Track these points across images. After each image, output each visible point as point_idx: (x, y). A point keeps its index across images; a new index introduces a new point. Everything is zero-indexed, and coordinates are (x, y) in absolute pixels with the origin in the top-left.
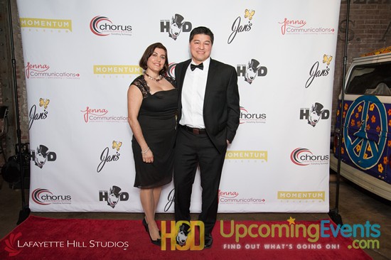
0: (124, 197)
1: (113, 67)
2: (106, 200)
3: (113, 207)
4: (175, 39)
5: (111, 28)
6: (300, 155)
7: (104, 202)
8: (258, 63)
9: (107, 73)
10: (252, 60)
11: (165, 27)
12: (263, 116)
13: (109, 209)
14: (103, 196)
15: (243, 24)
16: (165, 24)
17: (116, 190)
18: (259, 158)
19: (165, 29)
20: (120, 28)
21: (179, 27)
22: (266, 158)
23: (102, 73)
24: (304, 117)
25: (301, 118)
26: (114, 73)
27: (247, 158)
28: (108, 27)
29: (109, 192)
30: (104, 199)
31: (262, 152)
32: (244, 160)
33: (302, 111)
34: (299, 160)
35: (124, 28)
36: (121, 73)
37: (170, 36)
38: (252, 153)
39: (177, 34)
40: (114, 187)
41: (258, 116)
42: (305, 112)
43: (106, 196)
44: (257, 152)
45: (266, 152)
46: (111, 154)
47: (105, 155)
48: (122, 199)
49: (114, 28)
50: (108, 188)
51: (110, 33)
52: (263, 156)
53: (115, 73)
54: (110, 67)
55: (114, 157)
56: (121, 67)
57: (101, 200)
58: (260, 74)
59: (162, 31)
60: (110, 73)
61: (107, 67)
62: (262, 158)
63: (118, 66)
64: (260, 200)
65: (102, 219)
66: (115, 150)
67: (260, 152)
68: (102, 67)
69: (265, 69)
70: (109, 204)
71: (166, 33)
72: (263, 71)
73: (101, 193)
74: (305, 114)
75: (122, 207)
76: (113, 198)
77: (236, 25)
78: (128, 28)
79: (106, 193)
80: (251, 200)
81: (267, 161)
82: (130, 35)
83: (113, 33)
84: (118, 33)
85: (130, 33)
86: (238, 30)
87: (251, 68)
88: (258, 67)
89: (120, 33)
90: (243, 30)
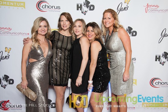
4: (85, 14)
6: (155, 82)
10: (129, 27)
11: (79, 7)
12: (134, 59)
15: (123, 7)
17: (49, 102)
20: (54, 7)
21: (87, 8)
24: (158, 60)
25: (156, 60)
28: (47, 7)
31: (134, 80)
33: (156, 57)
34: (154, 84)
35: (56, 8)
37: (82, 12)
39: (86, 11)
42: (158, 57)
49: (50, 7)
51: (48, 10)
52: (134, 82)
58: (133, 35)
59: (78, 9)
64: (132, 108)
69: (136, 32)
71: (80, 11)
72: (134, 34)
74: (158, 58)
77: (120, 7)
78: (58, 8)
81: (136, 84)
82: (60, 12)
83: (50, 10)
84: (53, 10)
85: (59, 11)
86: (121, 10)
87: (128, 32)
88: (132, 31)
89: (54, 10)
90: (123, 10)
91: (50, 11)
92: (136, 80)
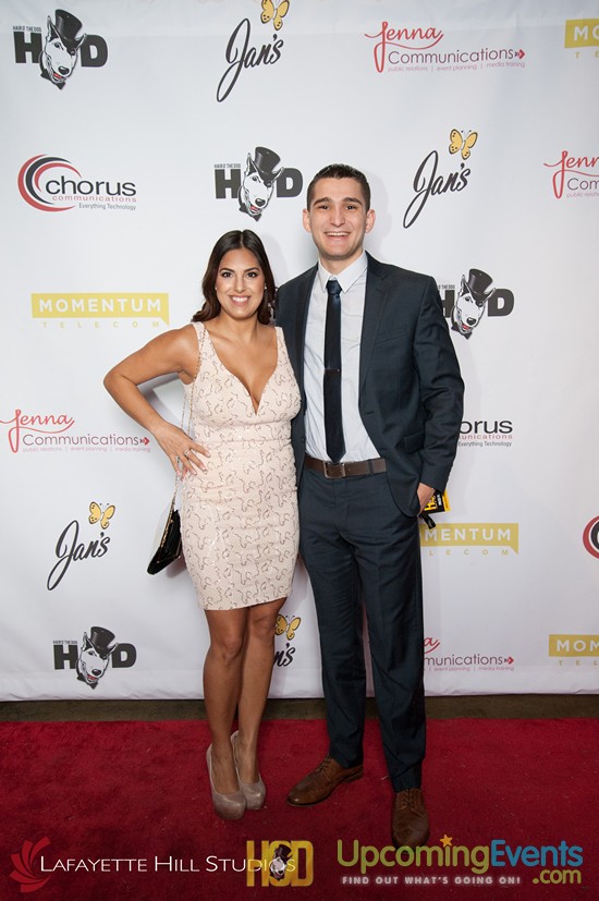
0: (124, 656)
1: (86, 297)
2: (73, 666)
3: (93, 686)
4: (257, 218)
5: (77, 188)
7: (69, 673)
8: (488, 280)
9: (69, 314)
10: (473, 272)
11: (228, 184)
12: (503, 427)
13: (82, 691)
14: (65, 656)
15: (444, 173)
16: (228, 177)
17: (101, 639)
18: (494, 542)
19: (228, 191)
20: (103, 188)
21: (267, 183)
22: (514, 543)
23: (55, 314)
26: (87, 314)
27: (460, 542)
28: (69, 187)
29: (81, 644)
30: (67, 663)
31: (504, 527)
32: (451, 548)
35: (113, 189)
36: (108, 314)
37: (243, 208)
38: (474, 530)
39: (261, 203)
40: (94, 629)
41: (491, 428)
43: (73, 656)
44: (488, 526)
45: (514, 528)
46: (85, 539)
47: (68, 541)
48: (117, 663)
49: (85, 188)
50: (77, 634)
51: (76, 203)
52: (506, 536)
53: (92, 315)
54: (78, 297)
55: (93, 546)
56: (107, 296)
57: (59, 666)
58: (493, 312)
59: (220, 194)
60: (79, 314)
61: (69, 297)
62: (504, 542)
63: (99, 296)
64: (499, 660)
65: (63, 720)
66: (97, 527)
67: (496, 526)
68: (55, 297)
69: (508, 295)
70: (81, 677)
71: (229, 203)
72: (501, 303)
73: (58, 649)
75: (117, 684)
76: (91, 661)
77: (427, 174)
78: (126, 189)
79: (73, 648)
80: (475, 659)
81: (516, 550)
82: (133, 208)
83: (84, 203)
84: (98, 203)
85: (131, 204)
86: (432, 188)
87: (469, 295)
88: (488, 290)
89: (104, 203)
90: (445, 190)
91: (86, 206)
92: (517, 525)
